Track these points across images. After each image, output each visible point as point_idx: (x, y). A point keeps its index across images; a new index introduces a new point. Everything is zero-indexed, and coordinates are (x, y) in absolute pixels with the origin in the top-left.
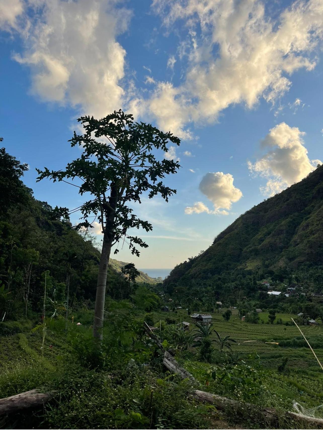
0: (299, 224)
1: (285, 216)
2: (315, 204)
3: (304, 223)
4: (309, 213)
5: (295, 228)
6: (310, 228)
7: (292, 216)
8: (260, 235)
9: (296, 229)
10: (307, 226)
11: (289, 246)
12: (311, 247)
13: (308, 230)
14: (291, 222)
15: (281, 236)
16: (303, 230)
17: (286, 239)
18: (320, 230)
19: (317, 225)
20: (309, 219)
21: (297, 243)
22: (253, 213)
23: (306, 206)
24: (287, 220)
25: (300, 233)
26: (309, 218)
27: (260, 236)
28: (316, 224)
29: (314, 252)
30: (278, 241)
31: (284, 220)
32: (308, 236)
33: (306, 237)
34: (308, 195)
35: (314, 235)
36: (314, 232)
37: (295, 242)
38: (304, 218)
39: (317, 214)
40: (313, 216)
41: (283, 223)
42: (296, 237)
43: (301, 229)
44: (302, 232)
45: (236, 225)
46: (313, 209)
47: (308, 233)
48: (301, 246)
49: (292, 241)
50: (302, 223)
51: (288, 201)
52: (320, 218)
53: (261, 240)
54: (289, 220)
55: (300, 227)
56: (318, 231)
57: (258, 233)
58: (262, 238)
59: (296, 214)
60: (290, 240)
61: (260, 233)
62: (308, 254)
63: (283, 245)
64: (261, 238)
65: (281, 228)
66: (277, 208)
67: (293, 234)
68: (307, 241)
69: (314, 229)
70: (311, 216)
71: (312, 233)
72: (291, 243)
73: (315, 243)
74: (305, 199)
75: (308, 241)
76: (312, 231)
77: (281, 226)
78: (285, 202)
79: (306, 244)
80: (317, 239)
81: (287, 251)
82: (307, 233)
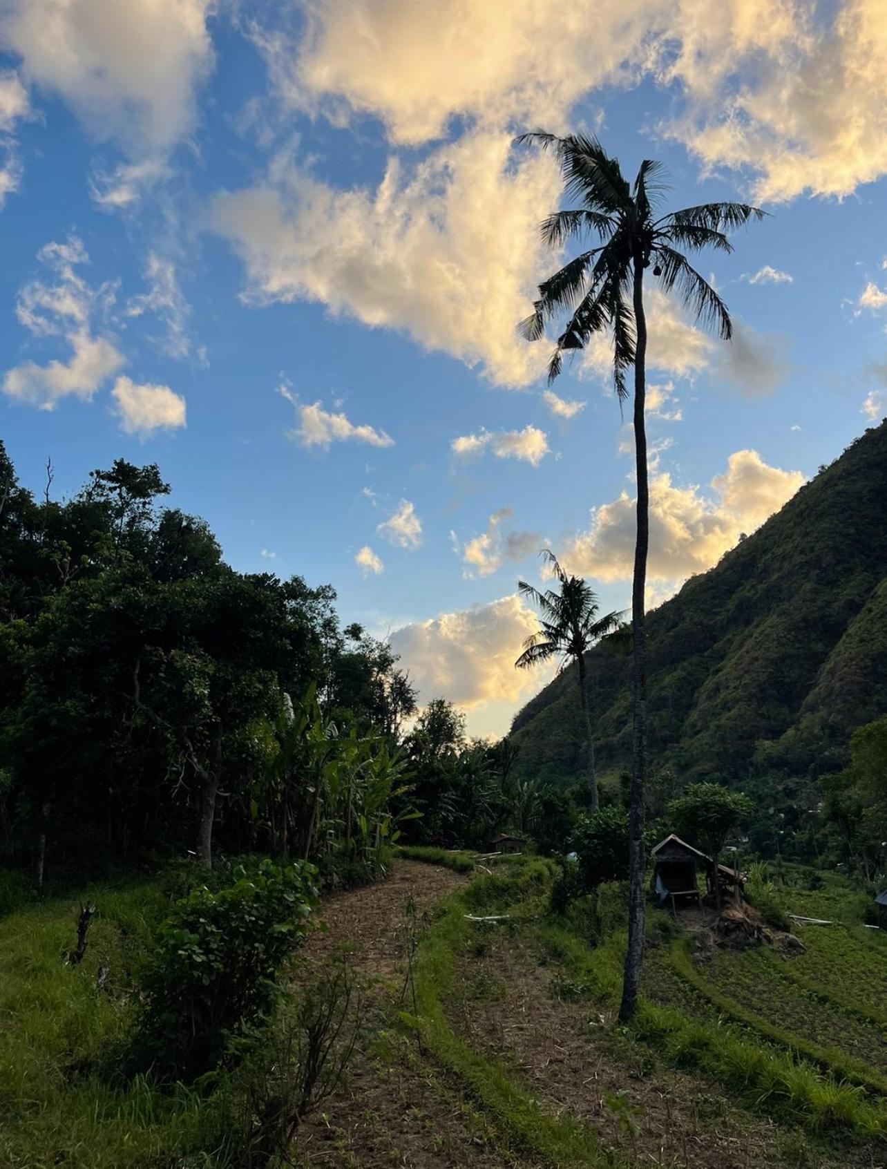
0: (700, 683)
1: (672, 663)
2: (734, 635)
3: (709, 684)
4: (722, 658)
5: (693, 690)
6: (722, 696)
7: (685, 664)
8: (618, 708)
9: (696, 695)
10: (717, 689)
11: (680, 737)
12: (723, 740)
13: (719, 700)
14: (683, 678)
15: (664, 713)
16: (709, 698)
17: (674, 720)
18: (741, 700)
19: (736, 688)
20: (721, 674)
21: (697, 729)
22: (600, 655)
23: (715, 640)
24: (675, 674)
25: (702, 706)
26: (719, 670)
27: (618, 713)
28: (733, 685)
29: (731, 751)
30: (656, 724)
31: (668, 675)
32: (719, 714)
33: (715, 715)
34: (717, 614)
35: (729, 710)
36: (730, 704)
37: (693, 726)
38: (711, 670)
39: (736, 663)
40: (729, 666)
41: (667, 680)
42: (694, 716)
43: (704, 697)
44: (706, 704)
45: (563, 683)
46: (730, 648)
47: (719, 707)
48: (705, 737)
49: (687, 723)
50: (707, 682)
51: (676, 629)
52: (742, 672)
53: (621, 722)
54: (678, 673)
55: (702, 689)
56: (736, 701)
57: (613, 705)
58: (623, 715)
59: (695, 659)
60: (683, 721)
61: (617, 705)
62: (718, 754)
63: (668, 733)
64: (620, 717)
65: (664, 693)
66: (653, 643)
67: (691, 706)
68: (716, 726)
69: (729, 698)
70: (724, 667)
71: (726, 707)
72: (684, 727)
73: (731, 728)
74: (711, 622)
75: (718, 727)
76: (726, 703)
77: (663, 688)
78: (669, 630)
79: (715, 732)
80: (735, 720)
81: (676, 747)
82: (717, 705)
